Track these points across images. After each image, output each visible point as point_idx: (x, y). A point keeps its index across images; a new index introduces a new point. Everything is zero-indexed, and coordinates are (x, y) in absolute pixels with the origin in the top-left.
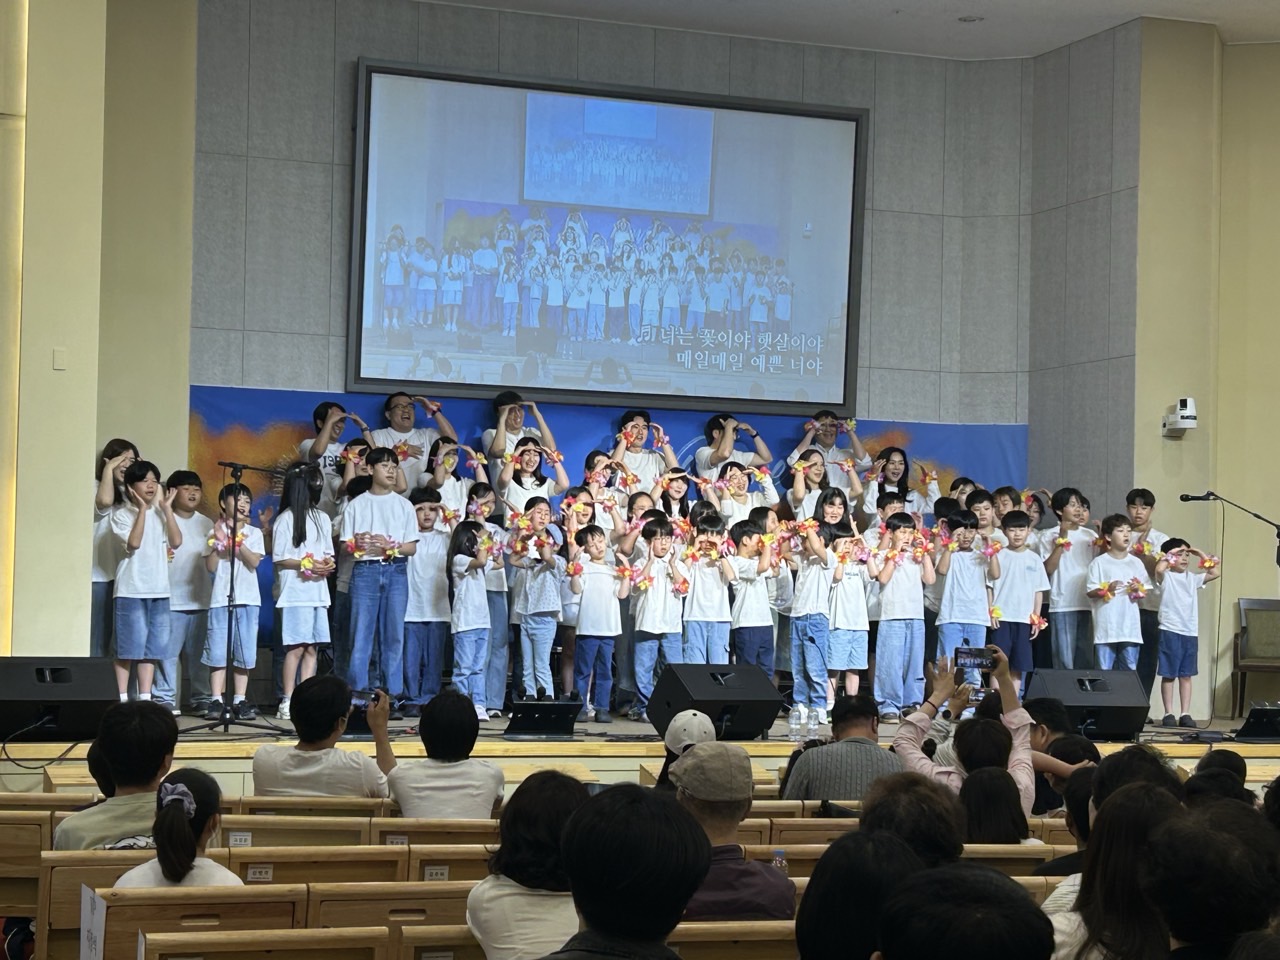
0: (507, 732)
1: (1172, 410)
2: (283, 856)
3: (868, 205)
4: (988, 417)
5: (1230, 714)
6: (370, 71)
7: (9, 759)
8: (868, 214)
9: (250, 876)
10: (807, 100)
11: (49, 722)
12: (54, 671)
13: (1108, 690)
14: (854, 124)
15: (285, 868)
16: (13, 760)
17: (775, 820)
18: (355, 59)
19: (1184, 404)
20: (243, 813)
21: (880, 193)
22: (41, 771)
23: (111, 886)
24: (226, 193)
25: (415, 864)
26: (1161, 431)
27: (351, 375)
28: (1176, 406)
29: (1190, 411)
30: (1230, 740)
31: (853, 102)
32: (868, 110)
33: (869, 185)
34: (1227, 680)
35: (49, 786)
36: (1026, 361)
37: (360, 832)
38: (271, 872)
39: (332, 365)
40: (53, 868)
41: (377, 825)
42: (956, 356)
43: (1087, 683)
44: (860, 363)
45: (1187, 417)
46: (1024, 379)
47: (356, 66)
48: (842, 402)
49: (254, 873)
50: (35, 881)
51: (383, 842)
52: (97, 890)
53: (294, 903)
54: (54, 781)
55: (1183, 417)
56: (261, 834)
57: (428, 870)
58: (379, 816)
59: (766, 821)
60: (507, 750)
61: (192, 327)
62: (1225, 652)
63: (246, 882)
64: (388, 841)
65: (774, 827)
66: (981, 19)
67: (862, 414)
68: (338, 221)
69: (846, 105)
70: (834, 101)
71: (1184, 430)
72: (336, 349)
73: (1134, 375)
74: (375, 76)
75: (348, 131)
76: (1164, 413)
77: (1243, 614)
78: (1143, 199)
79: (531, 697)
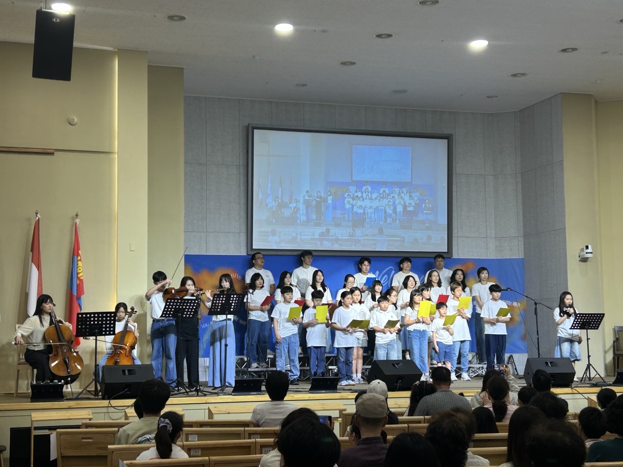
0: (310, 390)
1: (582, 250)
2: (205, 445)
3: (454, 172)
4: (507, 255)
5: (613, 374)
6: (254, 128)
7: (112, 406)
8: (454, 176)
9: (192, 453)
10: (428, 132)
11: (127, 391)
12: (129, 371)
13: (557, 366)
14: (447, 140)
15: (206, 450)
16: (113, 407)
17: (410, 425)
18: (247, 125)
19: (587, 247)
20: (197, 427)
21: (458, 168)
22: (124, 411)
23: (135, 459)
24: (198, 178)
25: (258, 447)
26: (578, 259)
27: (249, 247)
28: (583, 249)
29: (589, 250)
30: (610, 385)
31: (446, 132)
32: (452, 135)
33: (454, 163)
34: (611, 361)
36: (522, 232)
37: (240, 434)
38: (200, 452)
39: (241, 244)
40: (113, 452)
41: (248, 431)
42: (493, 231)
43: (549, 363)
44: (454, 235)
45: (588, 253)
46: (521, 239)
47: (248, 127)
48: (447, 251)
49: (193, 452)
50: (106, 457)
51: (250, 438)
52: (125, 462)
53: (203, 465)
54: (128, 415)
55: (587, 253)
56: (201, 436)
57: (264, 450)
59: (406, 425)
60: (310, 397)
61: (185, 232)
62: (609, 349)
63: (190, 456)
64: (252, 437)
65: (410, 428)
66: (496, 97)
67: (455, 256)
68: (243, 188)
69: (443, 133)
70: (438, 131)
71: (587, 258)
72: (243, 238)
73: (566, 236)
74: (255, 131)
75: (246, 151)
76: (579, 251)
77: (617, 333)
78: (566, 164)
79: (319, 376)
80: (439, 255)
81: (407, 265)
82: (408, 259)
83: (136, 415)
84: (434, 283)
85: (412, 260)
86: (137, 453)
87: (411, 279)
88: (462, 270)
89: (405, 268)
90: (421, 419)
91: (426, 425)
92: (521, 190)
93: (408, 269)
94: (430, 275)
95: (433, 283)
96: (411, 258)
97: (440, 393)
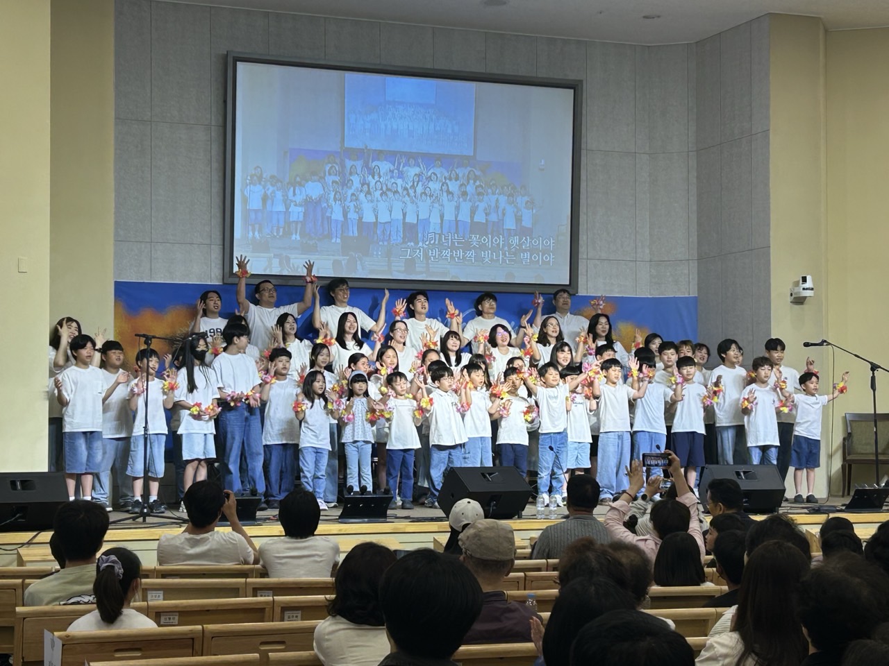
0: (341, 517)
1: (797, 284)
2: (186, 607)
3: (583, 146)
4: (670, 292)
5: (841, 494)
6: (236, 60)
8: (583, 152)
9: (162, 621)
10: (541, 76)
11: (20, 517)
12: (23, 482)
13: (756, 479)
14: (573, 90)
15: (186, 615)
17: (528, 573)
18: (226, 53)
19: (804, 280)
20: (157, 578)
21: (591, 139)
22: (15, 552)
24: (137, 147)
25: (278, 610)
26: (789, 299)
27: (227, 270)
28: (798, 282)
29: (809, 284)
31: (572, 76)
32: (581, 82)
33: (584, 131)
34: (839, 469)
35: (21, 562)
36: (695, 253)
37: (238, 589)
38: (177, 618)
39: (213, 265)
40: (24, 618)
41: (251, 583)
42: (647, 251)
43: (742, 474)
44: (580, 256)
45: (807, 289)
46: (694, 266)
47: (226, 57)
48: (568, 284)
49: (165, 619)
50: (12, 628)
51: (255, 595)
52: (55, 633)
53: (193, 639)
54: (25, 559)
55: (804, 289)
56: (169, 592)
57: (287, 614)
58: (252, 577)
59: (522, 574)
60: (340, 530)
61: (115, 241)
62: (836, 451)
63: (159, 625)
64: (258, 594)
65: (527, 578)
66: (659, 17)
67: (582, 292)
68: (216, 165)
69: (567, 78)
70: (558, 75)
71: (805, 297)
72: (216, 253)
73: (769, 260)
74: (239, 64)
75: (221, 102)
76: (791, 286)
77: (849, 424)
78: (773, 138)
79: (356, 493)
80: (562, 289)
81: (488, 305)
82: (490, 295)
83: (52, 558)
84: (552, 337)
85: (497, 296)
86: (68, 619)
87: (500, 330)
88: (607, 317)
89: (485, 310)
90: (542, 564)
91: (556, 573)
92: (695, 180)
93: (492, 311)
94: (544, 325)
95: (549, 339)
96: (496, 295)
97: (573, 521)
